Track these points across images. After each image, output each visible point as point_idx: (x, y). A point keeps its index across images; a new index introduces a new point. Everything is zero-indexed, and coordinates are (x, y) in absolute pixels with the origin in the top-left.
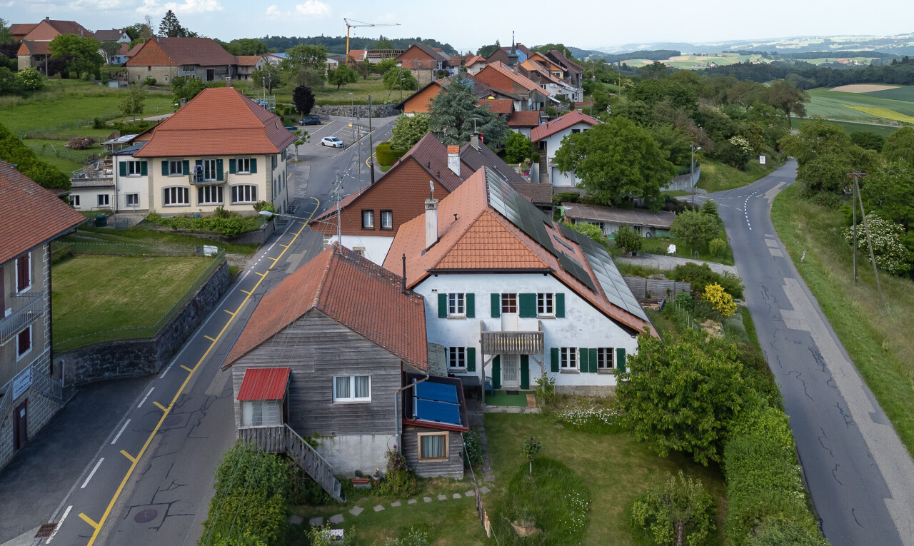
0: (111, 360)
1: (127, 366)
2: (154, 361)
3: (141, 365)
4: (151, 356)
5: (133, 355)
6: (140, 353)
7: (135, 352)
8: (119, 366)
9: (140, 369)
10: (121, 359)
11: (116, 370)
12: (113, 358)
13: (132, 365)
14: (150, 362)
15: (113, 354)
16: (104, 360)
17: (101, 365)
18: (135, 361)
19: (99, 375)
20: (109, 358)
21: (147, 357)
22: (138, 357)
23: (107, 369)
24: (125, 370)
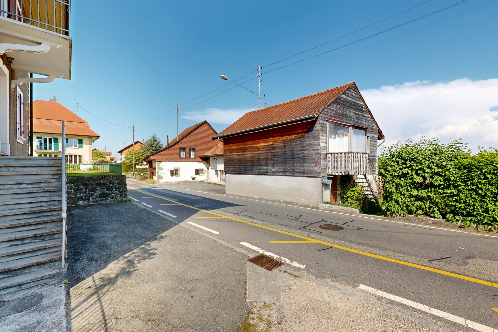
0: (84, 190)
1: (99, 197)
2: (125, 191)
3: (113, 195)
4: (122, 187)
5: (105, 186)
6: (111, 185)
7: (107, 184)
8: (92, 195)
9: (112, 198)
10: (93, 190)
11: (89, 199)
12: (86, 189)
13: (103, 195)
14: (122, 192)
15: (86, 185)
16: (78, 190)
17: (75, 194)
18: (107, 192)
19: (74, 203)
20: (82, 189)
21: (119, 188)
22: (109, 188)
23: (81, 199)
24: (97, 200)
